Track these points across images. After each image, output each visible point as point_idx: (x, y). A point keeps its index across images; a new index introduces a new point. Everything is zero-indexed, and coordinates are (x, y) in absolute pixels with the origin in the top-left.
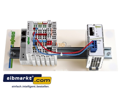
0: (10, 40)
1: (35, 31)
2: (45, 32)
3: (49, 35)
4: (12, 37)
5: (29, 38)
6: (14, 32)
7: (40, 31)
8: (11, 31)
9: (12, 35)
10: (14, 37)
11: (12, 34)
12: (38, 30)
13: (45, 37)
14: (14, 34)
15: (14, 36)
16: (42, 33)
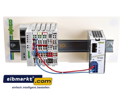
0: (8, 29)
1: (35, 42)
2: (45, 42)
3: (50, 47)
4: (10, 26)
5: (29, 52)
6: (12, 20)
7: (40, 42)
8: (8, 19)
9: (9, 24)
10: (12, 26)
11: (9, 22)
12: (37, 41)
13: (45, 48)
14: (12, 22)
15: (12, 24)
16: (43, 44)
